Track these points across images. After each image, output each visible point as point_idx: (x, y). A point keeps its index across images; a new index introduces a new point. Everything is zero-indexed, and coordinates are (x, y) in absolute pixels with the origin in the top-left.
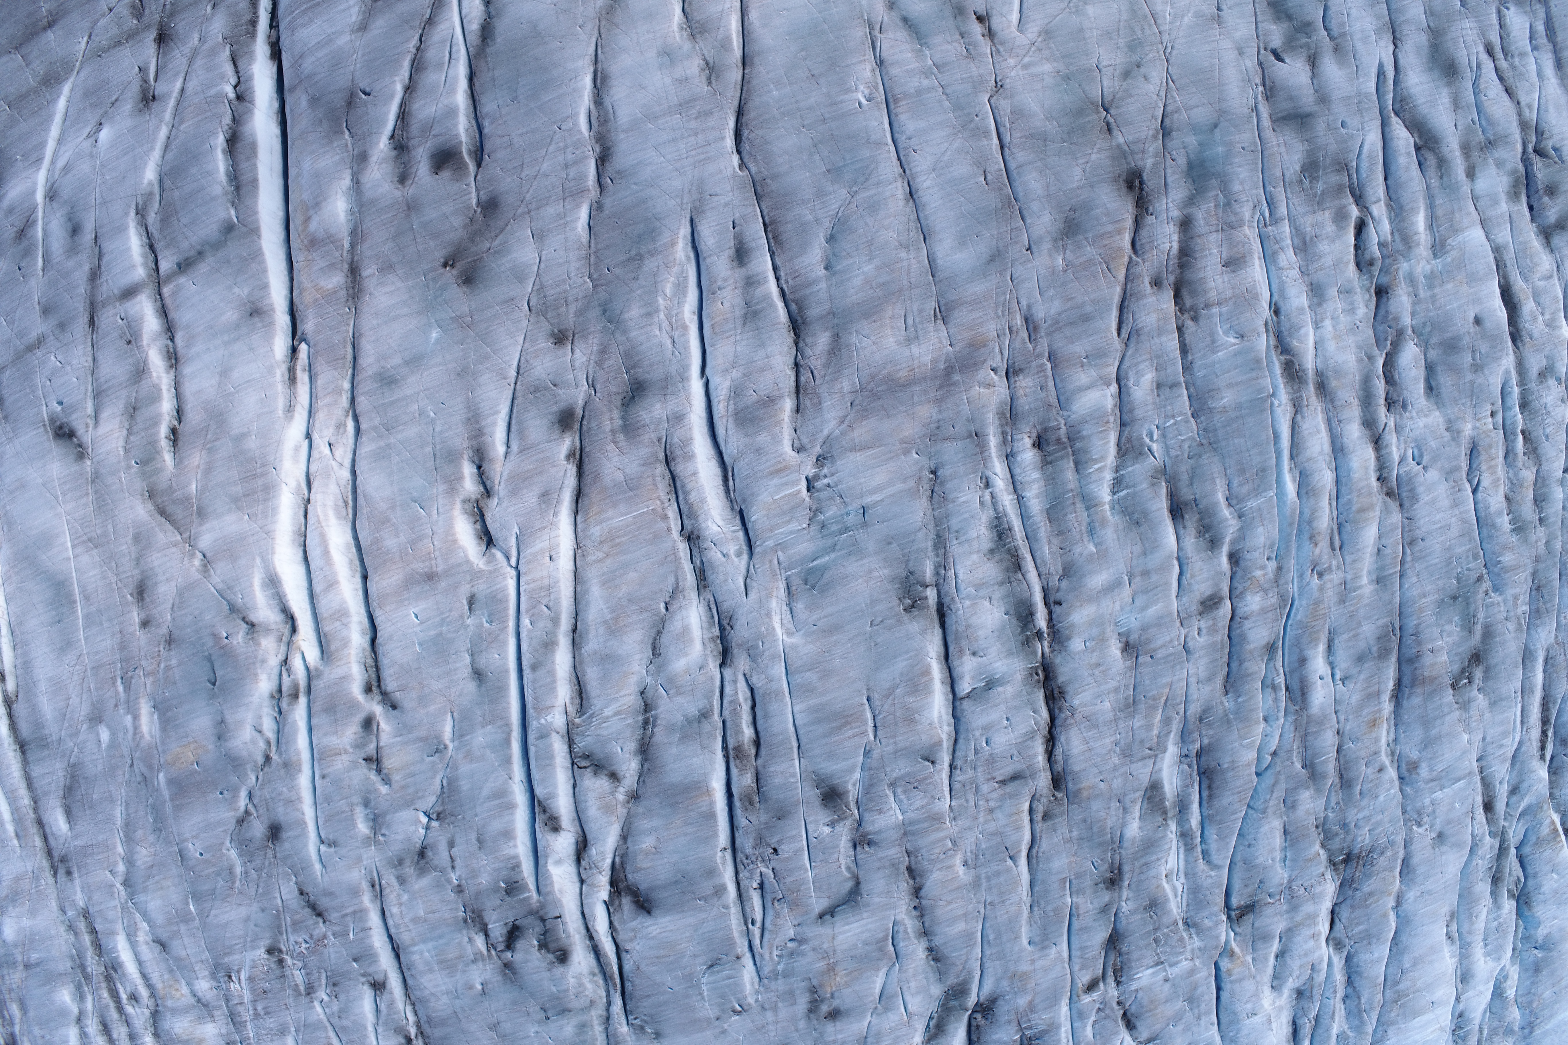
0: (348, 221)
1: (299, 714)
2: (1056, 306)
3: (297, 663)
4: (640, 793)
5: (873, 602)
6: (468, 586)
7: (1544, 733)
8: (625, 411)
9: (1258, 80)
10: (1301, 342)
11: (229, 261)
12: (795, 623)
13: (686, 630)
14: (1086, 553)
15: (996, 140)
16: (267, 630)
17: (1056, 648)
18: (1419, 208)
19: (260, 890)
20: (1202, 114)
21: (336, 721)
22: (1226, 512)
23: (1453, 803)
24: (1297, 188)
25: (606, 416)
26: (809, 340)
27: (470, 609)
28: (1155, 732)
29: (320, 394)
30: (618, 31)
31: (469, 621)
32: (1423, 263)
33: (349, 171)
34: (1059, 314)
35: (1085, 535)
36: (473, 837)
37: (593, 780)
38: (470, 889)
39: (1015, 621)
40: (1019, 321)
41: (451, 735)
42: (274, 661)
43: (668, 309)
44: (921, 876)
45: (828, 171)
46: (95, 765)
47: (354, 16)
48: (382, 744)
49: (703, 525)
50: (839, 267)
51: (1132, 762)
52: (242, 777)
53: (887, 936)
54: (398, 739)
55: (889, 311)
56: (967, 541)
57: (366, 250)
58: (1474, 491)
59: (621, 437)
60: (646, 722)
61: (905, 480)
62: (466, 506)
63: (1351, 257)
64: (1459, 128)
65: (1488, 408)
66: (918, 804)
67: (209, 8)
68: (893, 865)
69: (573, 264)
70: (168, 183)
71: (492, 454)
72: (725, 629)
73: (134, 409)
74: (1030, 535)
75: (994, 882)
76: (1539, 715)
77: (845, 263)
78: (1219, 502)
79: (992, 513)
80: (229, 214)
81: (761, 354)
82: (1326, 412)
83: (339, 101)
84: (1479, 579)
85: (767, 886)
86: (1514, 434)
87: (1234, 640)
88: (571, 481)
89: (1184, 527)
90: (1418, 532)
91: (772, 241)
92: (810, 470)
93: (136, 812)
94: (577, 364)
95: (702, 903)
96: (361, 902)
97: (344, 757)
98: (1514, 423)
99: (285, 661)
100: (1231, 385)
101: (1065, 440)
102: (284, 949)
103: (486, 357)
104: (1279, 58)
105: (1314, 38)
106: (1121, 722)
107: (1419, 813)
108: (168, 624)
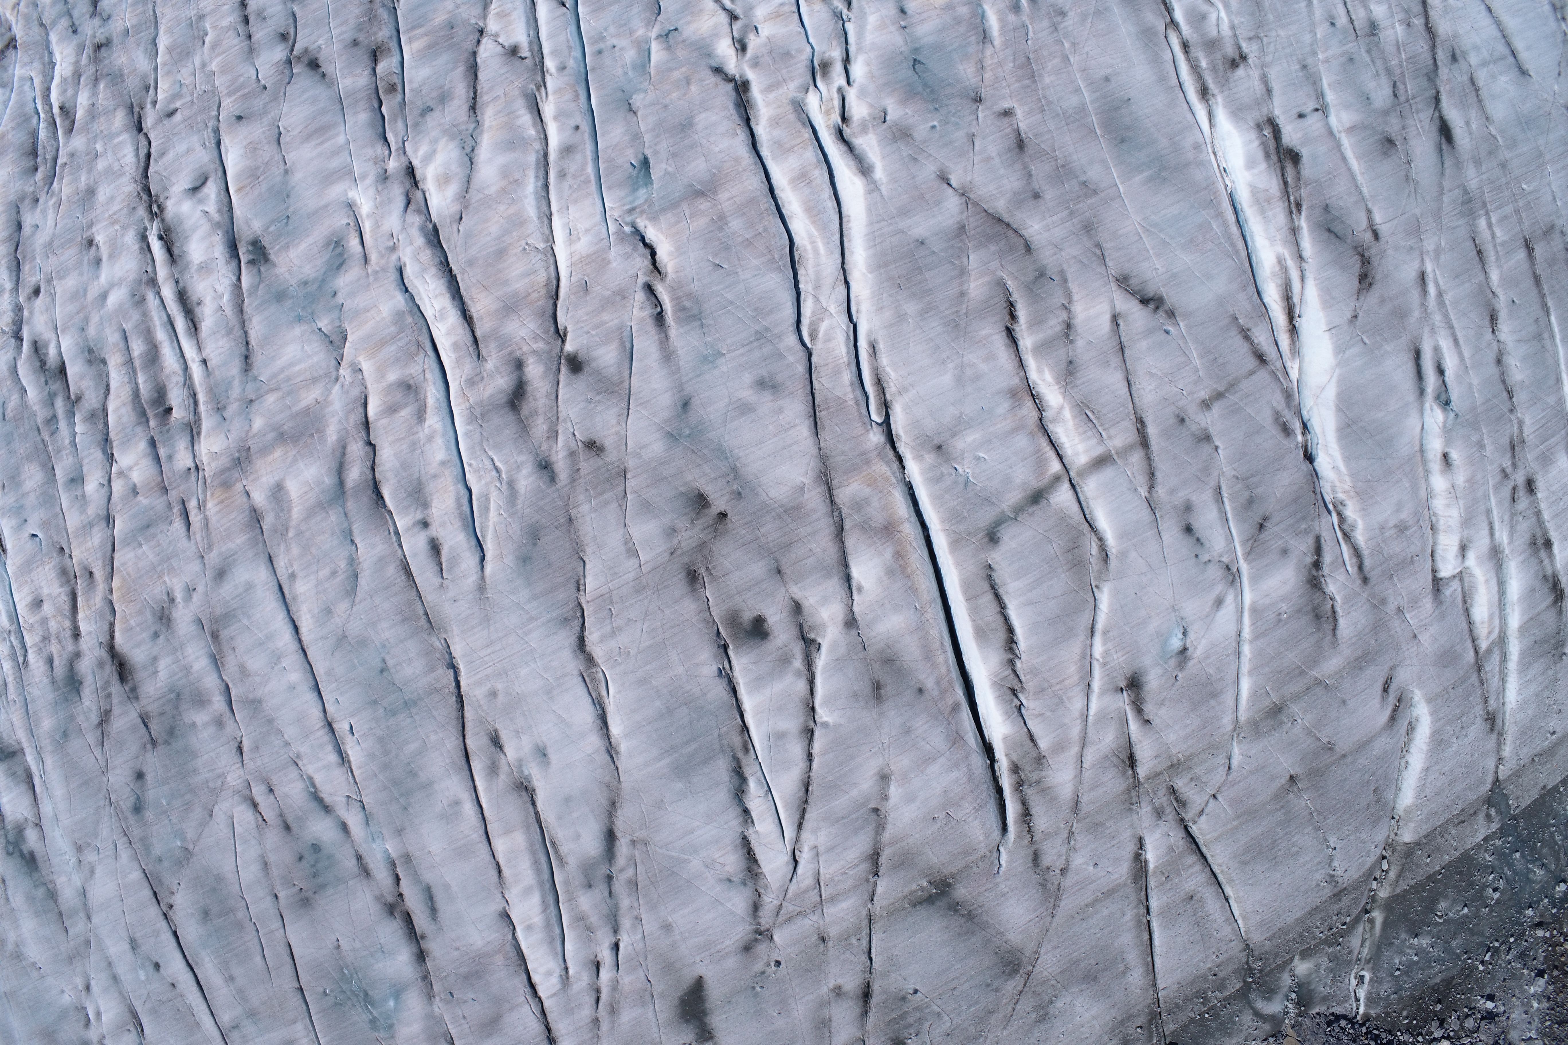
4: (477, 37)
6: (654, 194)
8: (522, 382)
9: (38, 789)
11: (983, 506)
13: (444, 186)
14: (128, 318)
16: (867, 124)
25: (538, 373)
26: (364, 477)
33: (859, 612)
35: (130, 334)
37: (518, 40)
41: (652, 51)
44: (239, 19)
48: (728, 32)
56: (218, 311)
60: (474, 97)
69: (589, 527)
73: (1067, 335)
78: (32, 387)
79: (200, 338)
83: (892, 692)
89: (56, 360)
91: (401, 556)
92: (346, 350)
106: (94, 182)
108: (980, 115)
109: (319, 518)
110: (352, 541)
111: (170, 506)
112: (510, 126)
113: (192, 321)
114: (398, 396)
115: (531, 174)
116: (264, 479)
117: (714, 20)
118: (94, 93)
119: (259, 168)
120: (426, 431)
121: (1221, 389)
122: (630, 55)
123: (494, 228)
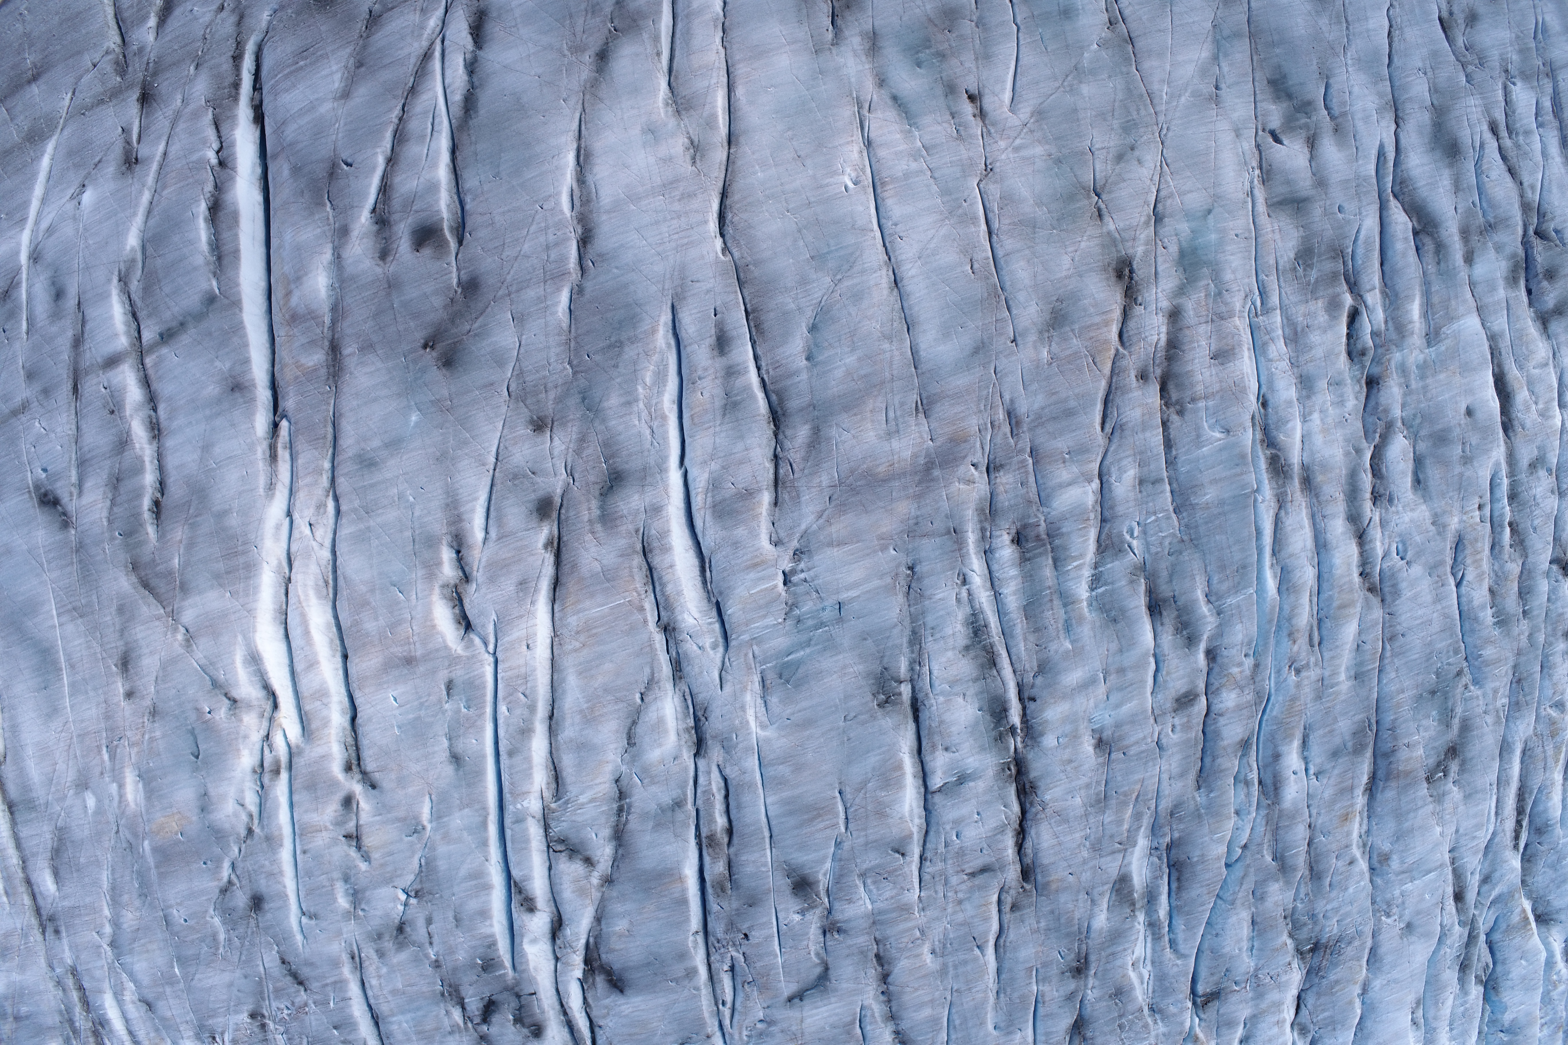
0: (330, 296)
1: (280, 789)
2: (1039, 401)
3: (278, 740)
4: (614, 877)
5: (847, 698)
6: (446, 671)
7: (1519, 823)
8: (603, 501)
9: (1255, 164)
10: (1288, 436)
11: (210, 334)
12: (770, 718)
13: (661, 721)
14: (1062, 649)
15: (984, 227)
16: (249, 706)
17: (1029, 743)
18: (1414, 295)
19: (243, 958)
20: (1196, 200)
21: (317, 798)
22: (1204, 609)
23: (1423, 894)
24: (1290, 276)
25: (584, 506)
26: (789, 432)
27: (448, 694)
28: (1126, 826)
29: (301, 474)
30: (602, 106)
31: (447, 706)
32: (1416, 353)
33: (330, 245)
34: (1043, 408)
35: (1062, 632)
36: (450, 915)
37: (568, 864)
38: (447, 965)
39: (988, 717)
40: (1001, 415)
41: (429, 817)
42: (256, 737)
43: (648, 398)
44: (889, 964)
45: (812, 258)
46: (81, 830)
47: (337, 82)
48: (361, 822)
49: (679, 618)
50: (821, 358)
51: (1101, 856)
52: (225, 848)
53: (855, 1019)
54: (378, 818)
55: (870, 404)
56: (943, 638)
57: (347, 327)
58: (1458, 585)
59: (598, 527)
60: (620, 810)
61: (881, 577)
62: (445, 591)
63: (1343, 348)
64: (1459, 211)
65: (1476, 501)
66: (888, 894)
67: (192, 68)
68: (862, 953)
69: (553, 350)
70: (150, 250)
71: (470, 541)
72: (699, 720)
73: (117, 480)
74: (1006, 631)
75: (961, 970)
76: (1515, 806)
77: (827, 354)
78: (1197, 600)
79: (968, 610)
80: (211, 285)
81: (740, 446)
82: (1311, 506)
83: (321, 172)
84: (1459, 674)
85: (737, 968)
86: (1502, 526)
87: (1209, 736)
88: (549, 570)
89: (1162, 624)
90: (1398, 627)
91: (753, 329)
92: (787, 564)
93: (122, 877)
94: (556, 452)
95: (673, 984)
96: (341, 973)
97: (324, 834)
98: (1502, 515)
99: (267, 736)
100: (1214, 481)
101: (1044, 536)
102: (266, 1014)
103: (465, 443)
104: (1277, 140)
105: (1314, 118)
106: (1091, 817)
107: (1389, 904)
108: (152, 697)
113: (978, 631)
114: (738, 508)
116: (908, 444)
120: (709, 467)
121: (13, 421)
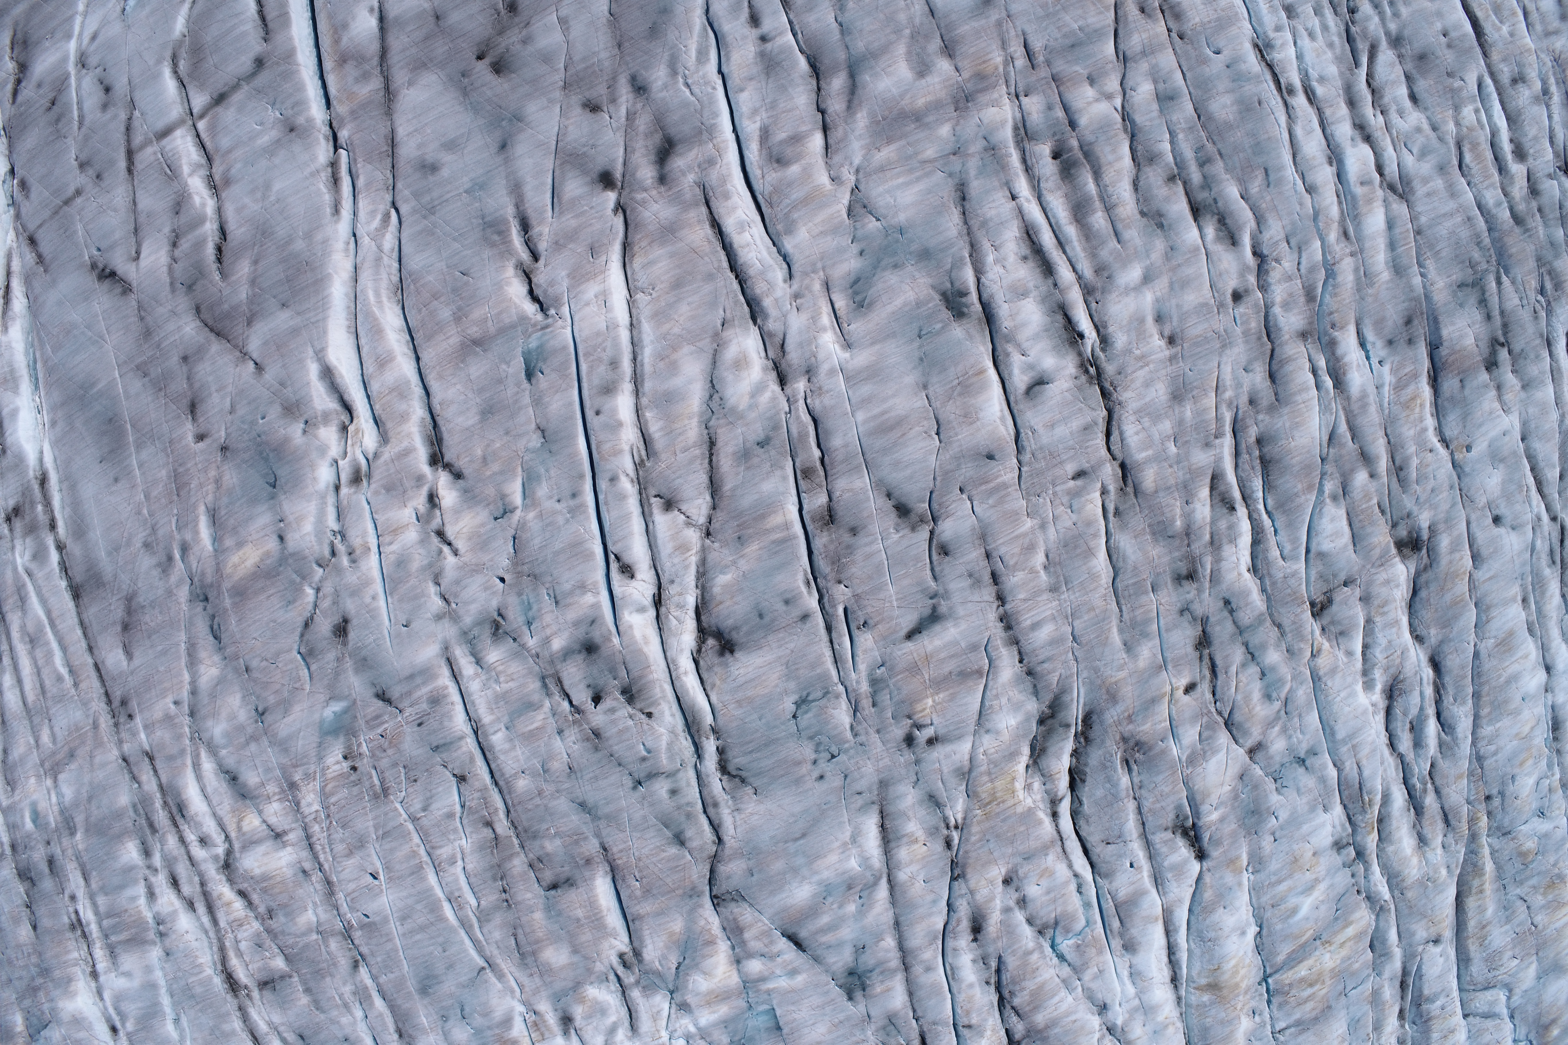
4: (713, 528)
6: (522, 344)
8: (662, 164)
13: (743, 355)
22: (1241, 207)
26: (829, 79)
35: (1113, 236)
41: (521, 495)
48: (446, 516)
54: (463, 505)
60: (712, 455)
62: (515, 270)
68: (975, 572)
70: (196, 29)
71: (538, 219)
88: (618, 234)
97: (408, 532)
101: (1079, 151)
106: (1173, 408)
108: (223, 433)
109: (876, 44)
110: (841, 25)
111: (1048, 63)
112: (669, 419)
113: (1033, 242)
114: (789, 152)
115: (648, 368)
116: (937, 80)
117: (457, 528)
118: (1188, 517)
119: (960, 395)
120: (758, 118)
121: (66, 208)
122: (542, 491)
123: (684, 310)
